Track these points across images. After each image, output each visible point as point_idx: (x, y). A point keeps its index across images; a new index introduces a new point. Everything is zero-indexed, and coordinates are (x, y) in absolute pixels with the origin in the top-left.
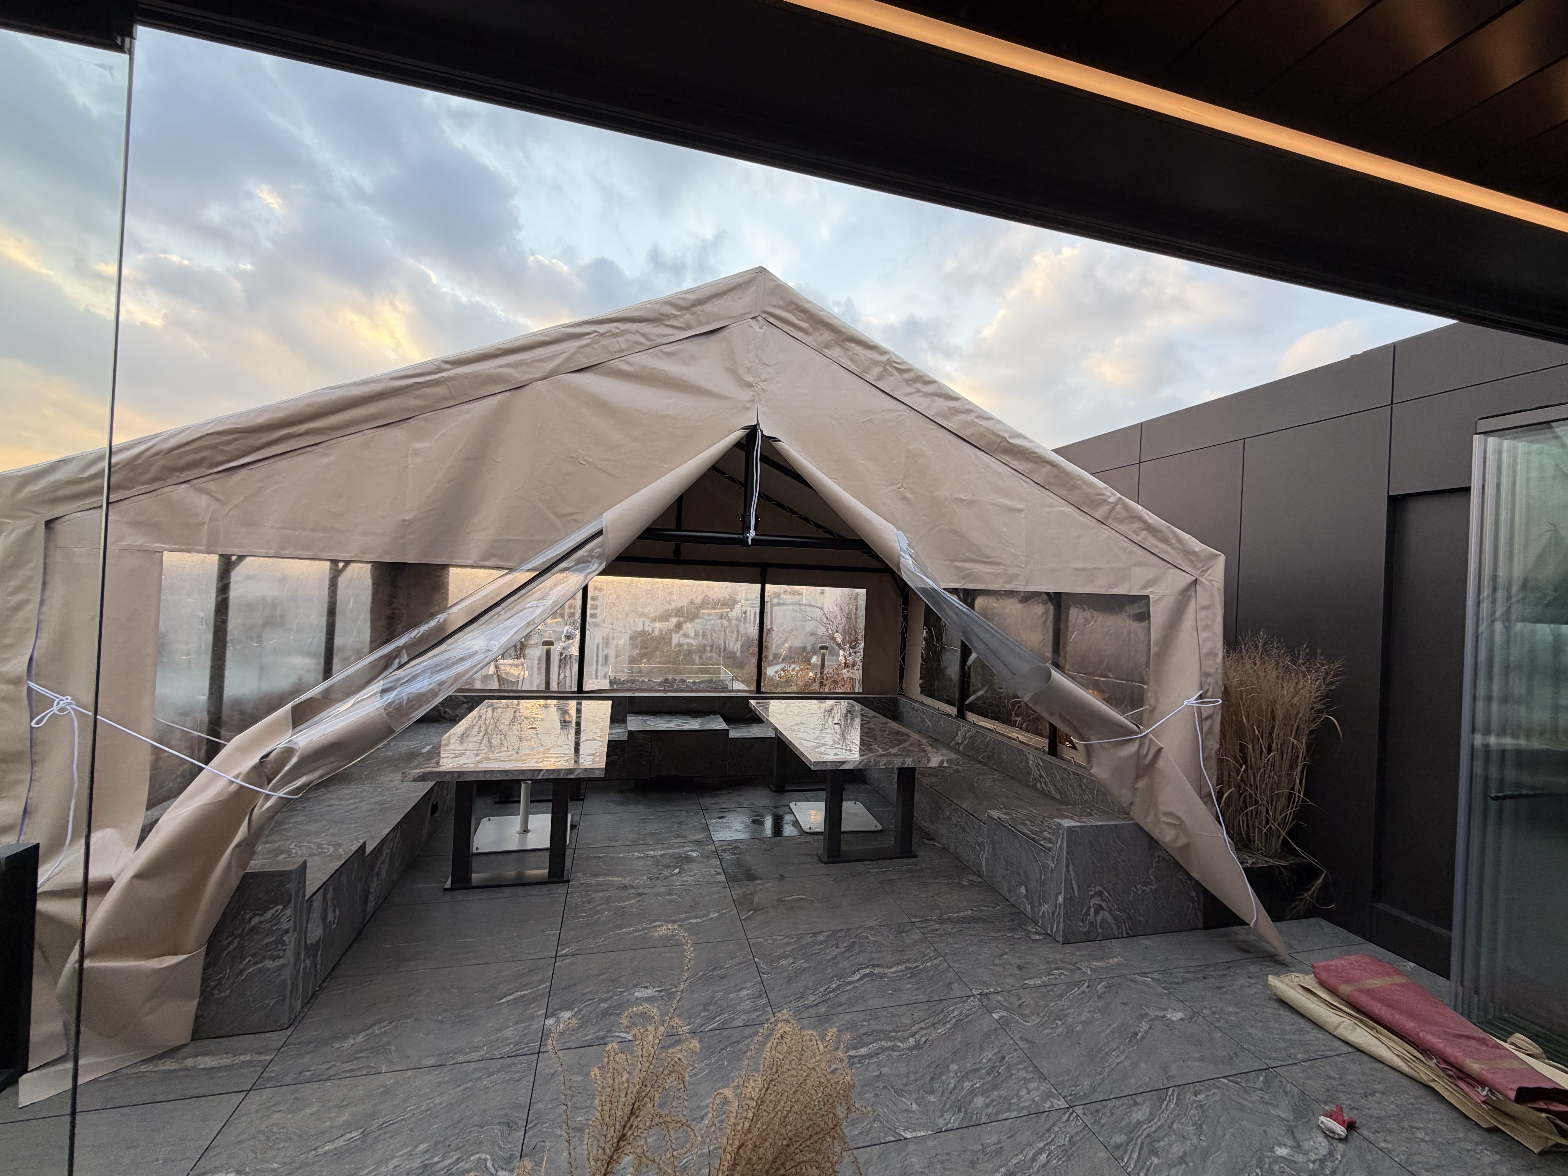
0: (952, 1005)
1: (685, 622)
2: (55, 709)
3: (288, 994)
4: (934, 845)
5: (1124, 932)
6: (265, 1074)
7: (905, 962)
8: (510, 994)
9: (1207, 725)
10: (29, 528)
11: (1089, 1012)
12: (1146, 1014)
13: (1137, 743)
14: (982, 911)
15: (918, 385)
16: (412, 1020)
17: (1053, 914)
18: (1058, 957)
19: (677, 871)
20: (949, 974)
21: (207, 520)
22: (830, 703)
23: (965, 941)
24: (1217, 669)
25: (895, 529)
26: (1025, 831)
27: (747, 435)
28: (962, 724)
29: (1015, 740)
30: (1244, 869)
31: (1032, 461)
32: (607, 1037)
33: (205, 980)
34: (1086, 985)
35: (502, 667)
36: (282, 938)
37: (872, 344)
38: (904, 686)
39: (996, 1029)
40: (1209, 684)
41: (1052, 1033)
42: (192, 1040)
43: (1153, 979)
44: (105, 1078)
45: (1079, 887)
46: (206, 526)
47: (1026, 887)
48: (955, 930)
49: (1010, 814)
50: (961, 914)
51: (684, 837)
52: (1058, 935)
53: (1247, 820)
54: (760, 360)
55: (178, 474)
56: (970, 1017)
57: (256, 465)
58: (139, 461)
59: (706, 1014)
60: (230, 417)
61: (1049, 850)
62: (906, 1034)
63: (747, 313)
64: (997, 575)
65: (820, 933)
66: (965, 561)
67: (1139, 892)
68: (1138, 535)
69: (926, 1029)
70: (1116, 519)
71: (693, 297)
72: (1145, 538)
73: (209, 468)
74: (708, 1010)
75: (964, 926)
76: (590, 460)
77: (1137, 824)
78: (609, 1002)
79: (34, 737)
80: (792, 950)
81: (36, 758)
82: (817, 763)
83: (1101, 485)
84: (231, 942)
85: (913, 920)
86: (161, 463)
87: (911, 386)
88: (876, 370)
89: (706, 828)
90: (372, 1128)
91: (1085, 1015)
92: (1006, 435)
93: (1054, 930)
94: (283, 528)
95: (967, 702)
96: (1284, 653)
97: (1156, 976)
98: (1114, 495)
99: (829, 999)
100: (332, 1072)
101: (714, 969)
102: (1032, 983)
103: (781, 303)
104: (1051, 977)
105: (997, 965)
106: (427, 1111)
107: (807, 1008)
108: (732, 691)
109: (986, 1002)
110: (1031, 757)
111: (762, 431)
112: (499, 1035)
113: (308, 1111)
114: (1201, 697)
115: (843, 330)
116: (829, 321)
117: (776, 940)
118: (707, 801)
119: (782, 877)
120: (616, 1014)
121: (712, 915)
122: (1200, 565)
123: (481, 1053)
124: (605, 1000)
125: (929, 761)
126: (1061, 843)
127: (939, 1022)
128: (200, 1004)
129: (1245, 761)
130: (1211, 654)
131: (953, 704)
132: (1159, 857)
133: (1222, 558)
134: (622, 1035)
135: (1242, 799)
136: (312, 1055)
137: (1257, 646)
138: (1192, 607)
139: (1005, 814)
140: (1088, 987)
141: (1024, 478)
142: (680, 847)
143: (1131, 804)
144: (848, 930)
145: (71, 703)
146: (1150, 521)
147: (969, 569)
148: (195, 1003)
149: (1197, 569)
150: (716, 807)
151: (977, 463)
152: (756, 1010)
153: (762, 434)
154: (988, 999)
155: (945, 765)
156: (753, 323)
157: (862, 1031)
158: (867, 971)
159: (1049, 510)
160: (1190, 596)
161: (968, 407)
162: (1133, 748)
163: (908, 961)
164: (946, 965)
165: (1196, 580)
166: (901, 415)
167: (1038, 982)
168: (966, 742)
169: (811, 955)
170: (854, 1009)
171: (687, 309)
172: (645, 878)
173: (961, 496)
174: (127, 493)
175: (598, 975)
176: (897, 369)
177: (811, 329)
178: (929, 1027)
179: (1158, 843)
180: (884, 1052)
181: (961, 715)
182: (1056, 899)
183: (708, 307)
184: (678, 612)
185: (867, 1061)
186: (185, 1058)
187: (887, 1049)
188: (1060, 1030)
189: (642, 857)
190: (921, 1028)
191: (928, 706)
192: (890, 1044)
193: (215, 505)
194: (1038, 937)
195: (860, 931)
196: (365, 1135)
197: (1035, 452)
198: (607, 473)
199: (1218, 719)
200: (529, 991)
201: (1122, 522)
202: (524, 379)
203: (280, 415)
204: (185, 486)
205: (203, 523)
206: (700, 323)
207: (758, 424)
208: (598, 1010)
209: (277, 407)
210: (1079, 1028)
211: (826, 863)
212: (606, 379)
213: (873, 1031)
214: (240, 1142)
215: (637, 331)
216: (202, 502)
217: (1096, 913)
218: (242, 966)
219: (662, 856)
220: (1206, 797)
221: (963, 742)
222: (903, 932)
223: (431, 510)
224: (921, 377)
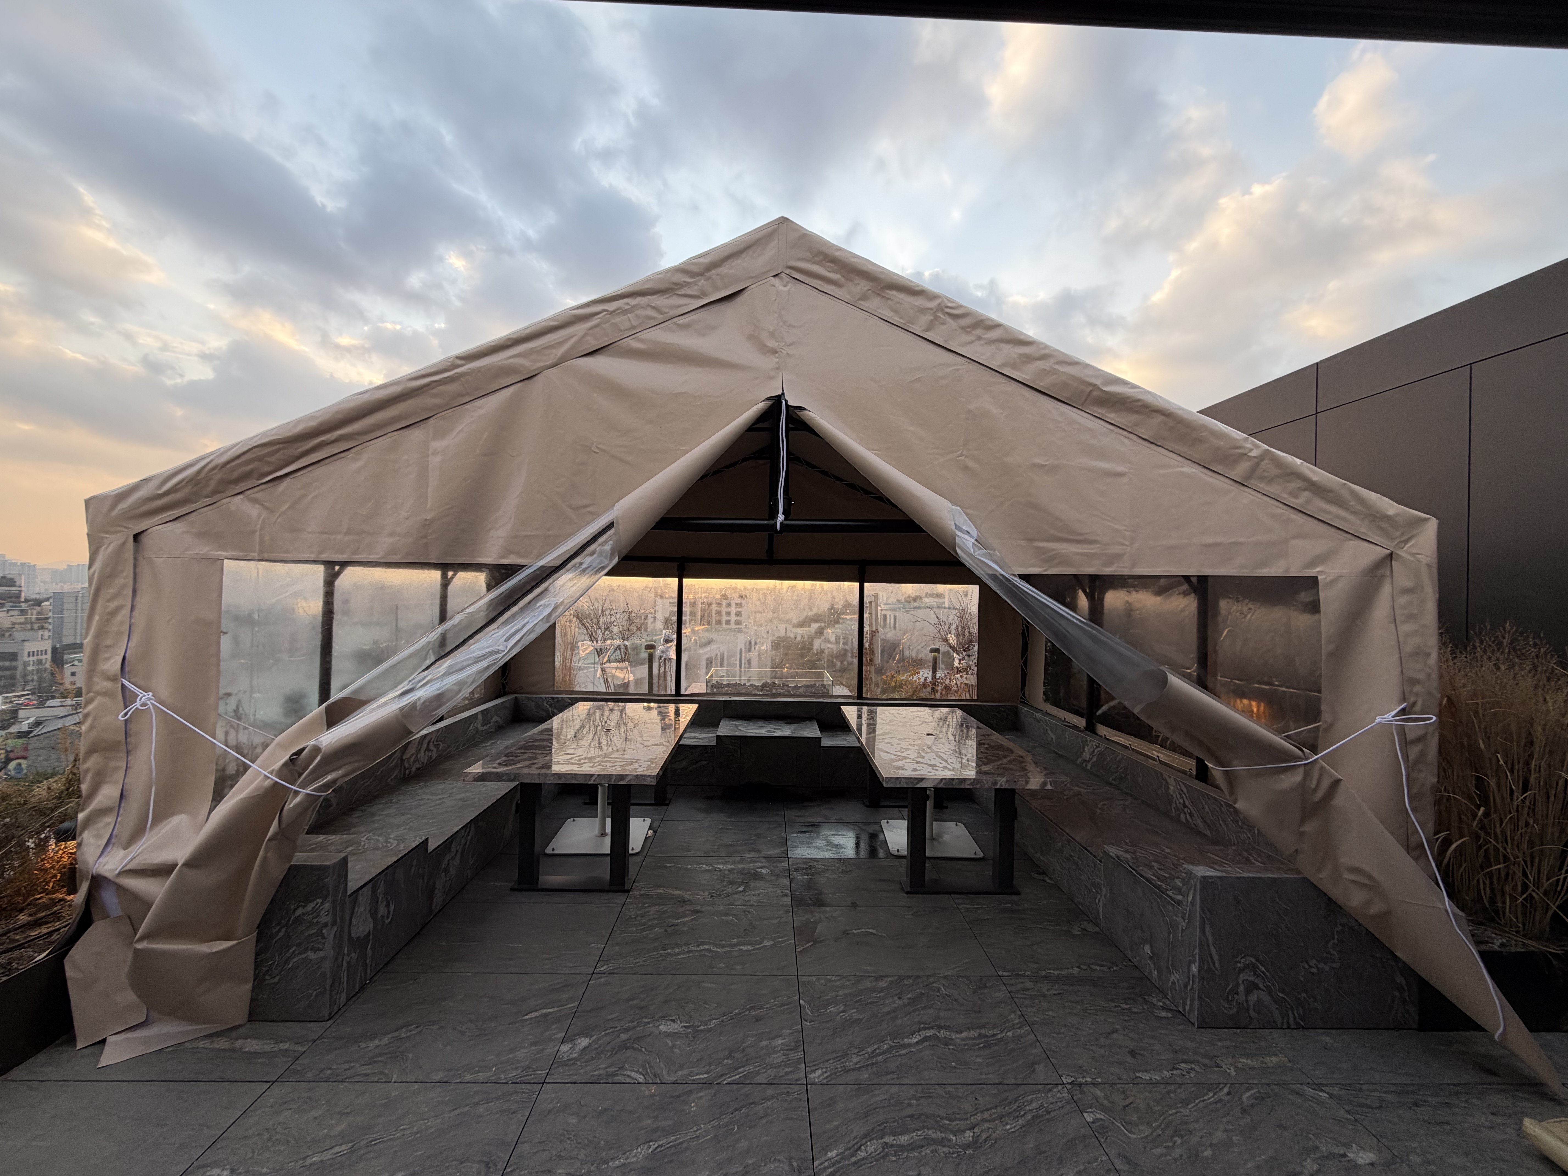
0: (1032, 1093)
1: (826, 627)
2: (138, 704)
3: (328, 987)
4: (1044, 881)
5: (1291, 1021)
6: (293, 1067)
7: (980, 1028)
8: (536, 1011)
9: (1414, 751)
10: (122, 541)
11: (1225, 1131)
12: (1316, 1149)
13: (1301, 770)
14: (1092, 970)
15: (978, 332)
16: (438, 1027)
17: (1186, 987)
18: (1189, 1044)
19: (741, 889)
20: (1034, 1051)
21: (259, 527)
22: (944, 710)
23: (1064, 1007)
24: (1429, 675)
25: (950, 504)
26: (1149, 874)
27: (771, 407)
28: (1089, 738)
29: (1154, 759)
30: (1482, 954)
31: (1137, 412)
32: (617, 1075)
33: (257, 965)
34: (1226, 1090)
35: (608, 671)
36: (321, 931)
37: (917, 289)
38: (1027, 693)
39: (1085, 1137)
40: (1417, 695)
41: (1166, 1155)
42: (249, 1021)
43: (1331, 1096)
44: (169, 1049)
45: (1220, 956)
46: (258, 533)
47: (1151, 946)
48: (1052, 992)
49: (1134, 853)
50: (1064, 972)
51: (759, 851)
52: (1192, 1015)
53: (1492, 883)
54: (785, 322)
55: (232, 486)
56: (1052, 1114)
57: (299, 474)
58: (201, 476)
59: (730, 1062)
60: (273, 429)
61: (1179, 903)
62: (963, 1125)
63: (769, 271)
64: (1092, 556)
65: (882, 977)
66: (1048, 541)
67: (1314, 970)
68: (1296, 497)
69: (989, 1121)
70: (1262, 478)
71: (706, 260)
72: (1308, 502)
73: (258, 479)
74: (732, 1058)
75: (1066, 987)
76: (604, 447)
77: (1306, 879)
78: (630, 1033)
79: (128, 728)
80: (845, 995)
81: (130, 748)
82: (889, 779)
83: (1238, 435)
84: (279, 931)
85: (1000, 973)
86: (219, 476)
87: (969, 333)
88: (926, 318)
89: (785, 843)
90: (362, 1144)
91: (1219, 1136)
92: (1098, 382)
93: (1187, 1008)
94: (321, 533)
95: (1099, 712)
96: (1546, 654)
97: (1336, 1091)
98: (1257, 447)
99: (876, 1063)
100: (349, 1073)
101: (753, 1008)
102: (1146, 1076)
103: (808, 255)
104: (1175, 1072)
105: (1101, 1047)
106: (417, 1133)
107: (847, 1071)
108: (832, 696)
109: (1078, 1096)
110: (1171, 781)
111: (786, 401)
112: (511, 1056)
113: (314, 1113)
114: (1403, 712)
115: (882, 276)
116: (864, 268)
117: (830, 981)
118: (792, 814)
119: (854, 905)
120: (634, 1049)
121: (768, 943)
122: (1398, 534)
123: (488, 1074)
124: (627, 1030)
125: (1027, 782)
126: (1193, 896)
127: (1009, 1114)
128: (254, 988)
129: (1484, 799)
130: (1419, 653)
131: (1082, 716)
132: (1342, 925)
133: (1433, 524)
134: (633, 1074)
135: (1482, 852)
136: (339, 1051)
137: (1500, 644)
138: (1386, 590)
139: (1127, 852)
140: (1228, 1094)
141: (1125, 433)
142: (752, 862)
143: (1296, 851)
144: (918, 977)
145: (152, 699)
146: (1315, 478)
147: (1053, 550)
148: (249, 986)
149: (1392, 539)
150: (802, 820)
151: (1060, 419)
152: (786, 1066)
153: (787, 406)
154: (1082, 1092)
155: (1049, 787)
156: (776, 281)
157: (909, 1111)
158: (929, 1033)
159: (1163, 471)
160: (1383, 577)
161: (1046, 351)
162: (1296, 778)
163: (983, 1026)
164: (1032, 1037)
165: (1391, 554)
166: (958, 370)
167: (1156, 1077)
168: (1095, 759)
169: (866, 1004)
170: (905, 1081)
171: (701, 274)
172: (707, 893)
173: (1040, 461)
174: (193, 506)
175: (628, 1000)
176: (949, 314)
177: (843, 280)
178: (994, 1120)
179: (1341, 908)
180: (929, 1145)
181: (1090, 728)
182: (1189, 969)
183: (724, 270)
184: (816, 619)
185: (905, 1154)
186: (237, 1039)
187: (935, 1141)
188: (1178, 1152)
189: (709, 871)
190: (984, 1120)
191: (1053, 717)
192: (940, 1135)
193: (265, 514)
194: (1164, 1014)
195: (931, 980)
196: (352, 1151)
197: (1139, 400)
198: (622, 460)
199: (1433, 743)
200: (556, 1009)
201: (1271, 481)
202: (535, 367)
203: (313, 423)
204: (240, 497)
205: (254, 532)
206: (717, 289)
207: (783, 394)
208: (617, 1040)
209: (312, 417)
210: (1208, 1153)
211: (907, 893)
212: (620, 360)
213: (921, 1114)
214: (246, 1138)
215: (649, 305)
216: (253, 511)
217: (1248, 992)
218: (288, 955)
219: (730, 871)
220: (1415, 850)
221: (1090, 759)
222: (985, 987)
223: (451, 508)
224: (982, 321)
